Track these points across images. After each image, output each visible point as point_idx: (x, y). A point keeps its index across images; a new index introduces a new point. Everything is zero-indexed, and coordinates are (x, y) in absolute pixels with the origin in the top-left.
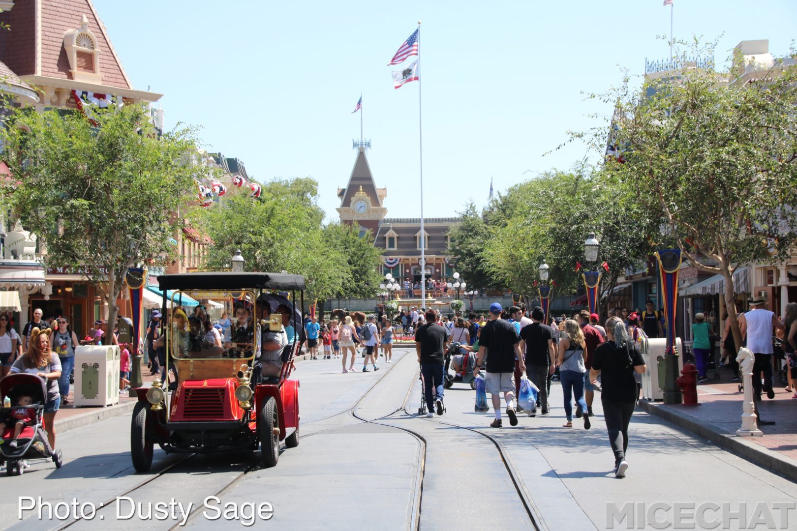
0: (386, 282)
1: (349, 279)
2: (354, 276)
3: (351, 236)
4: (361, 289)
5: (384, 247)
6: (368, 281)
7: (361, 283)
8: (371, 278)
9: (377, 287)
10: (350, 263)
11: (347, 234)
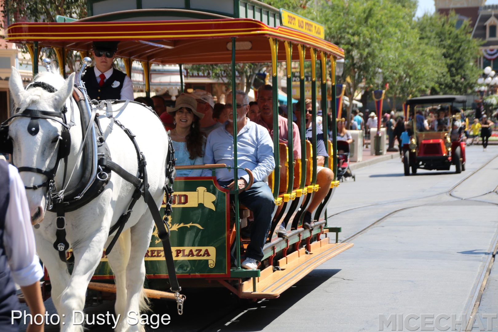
0: (485, 76)
1: (444, 74)
2: (450, 71)
3: (447, 27)
4: (457, 83)
5: (484, 36)
6: (464, 75)
7: (457, 78)
8: (468, 72)
9: (474, 81)
10: (445, 56)
11: (443, 25)
